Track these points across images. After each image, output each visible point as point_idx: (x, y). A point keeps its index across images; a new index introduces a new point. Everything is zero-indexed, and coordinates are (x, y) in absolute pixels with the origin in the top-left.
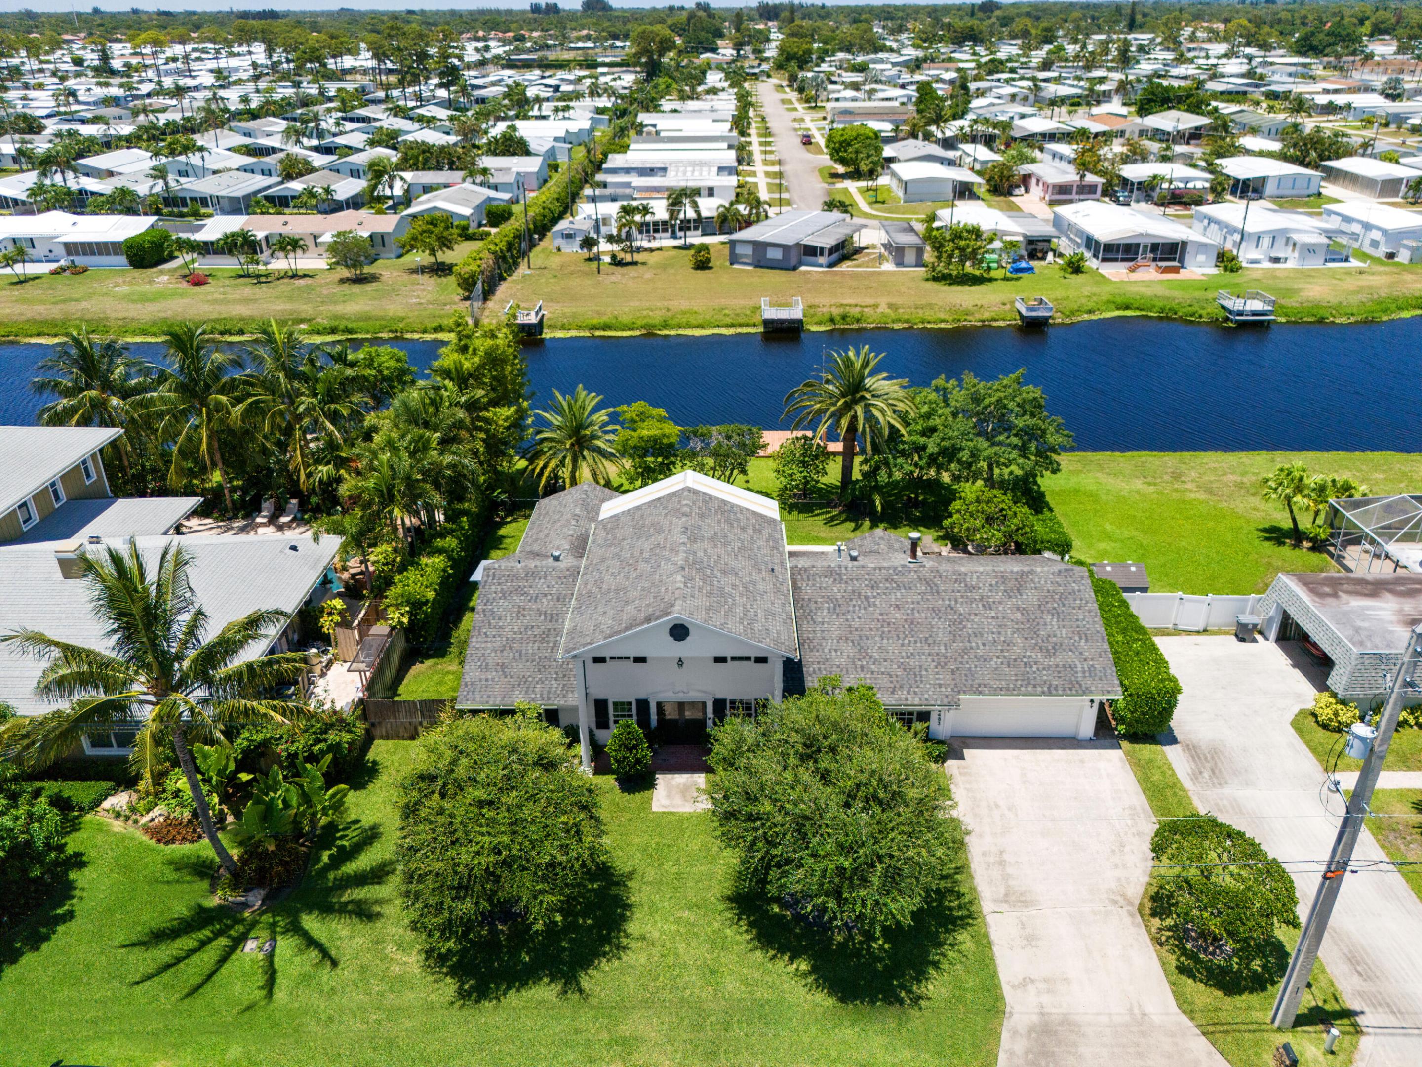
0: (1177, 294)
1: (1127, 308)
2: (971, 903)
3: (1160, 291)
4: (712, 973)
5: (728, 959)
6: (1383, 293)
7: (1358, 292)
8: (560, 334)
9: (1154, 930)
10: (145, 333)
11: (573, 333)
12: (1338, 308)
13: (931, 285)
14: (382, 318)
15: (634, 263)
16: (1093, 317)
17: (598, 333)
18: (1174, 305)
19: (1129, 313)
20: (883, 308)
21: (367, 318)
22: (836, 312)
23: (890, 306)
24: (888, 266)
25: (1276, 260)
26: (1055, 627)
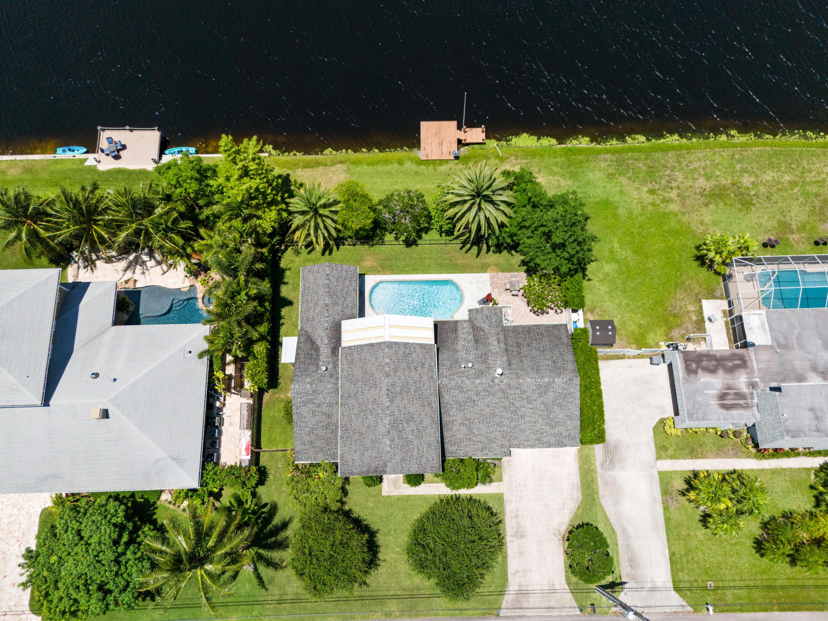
2: (503, 538)
9: (566, 547)
26: (559, 414)
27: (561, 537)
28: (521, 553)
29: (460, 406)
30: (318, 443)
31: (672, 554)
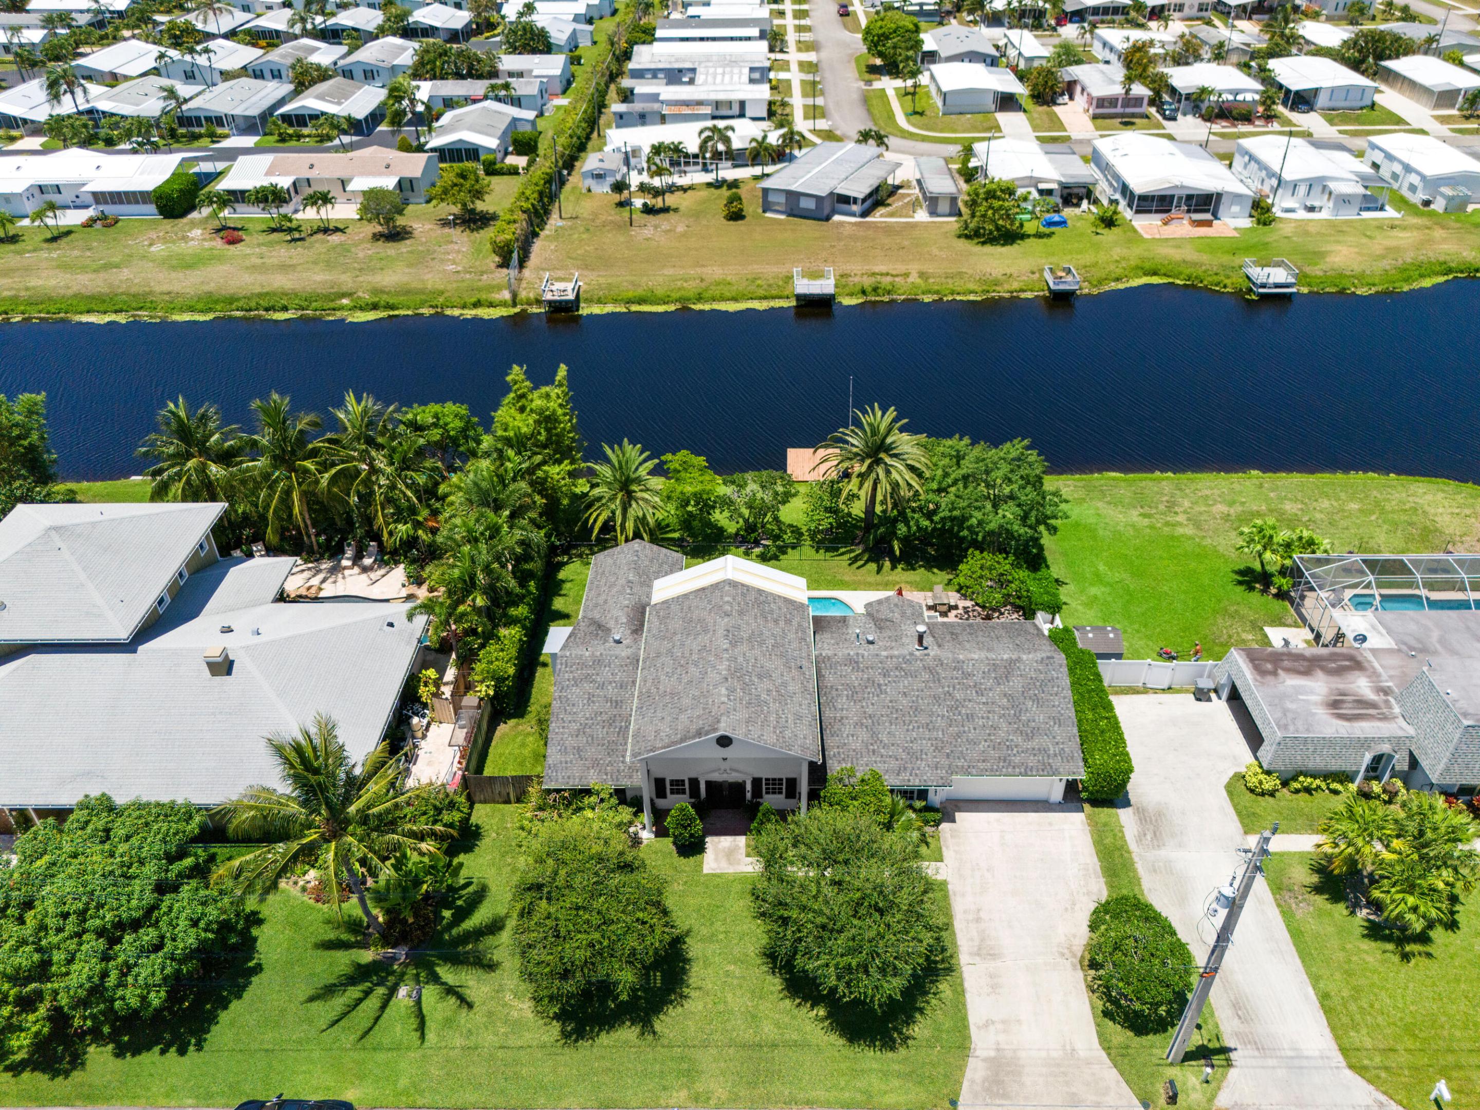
0: (1205, 258)
1: (1155, 273)
2: (951, 956)
3: (1189, 254)
4: (753, 1018)
5: (765, 1006)
6: (1409, 257)
7: (1383, 257)
8: (597, 310)
9: (1089, 979)
10: (191, 309)
11: (609, 308)
12: (1360, 277)
13: (963, 244)
14: (422, 292)
15: (665, 210)
16: (1121, 286)
17: (635, 308)
18: (1200, 272)
19: (1155, 280)
20: (914, 278)
21: (408, 292)
22: (868, 282)
23: (922, 275)
24: (922, 216)
25: (1311, 209)
27: (1076, 961)
28: (995, 987)
29: (854, 694)
30: (590, 753)
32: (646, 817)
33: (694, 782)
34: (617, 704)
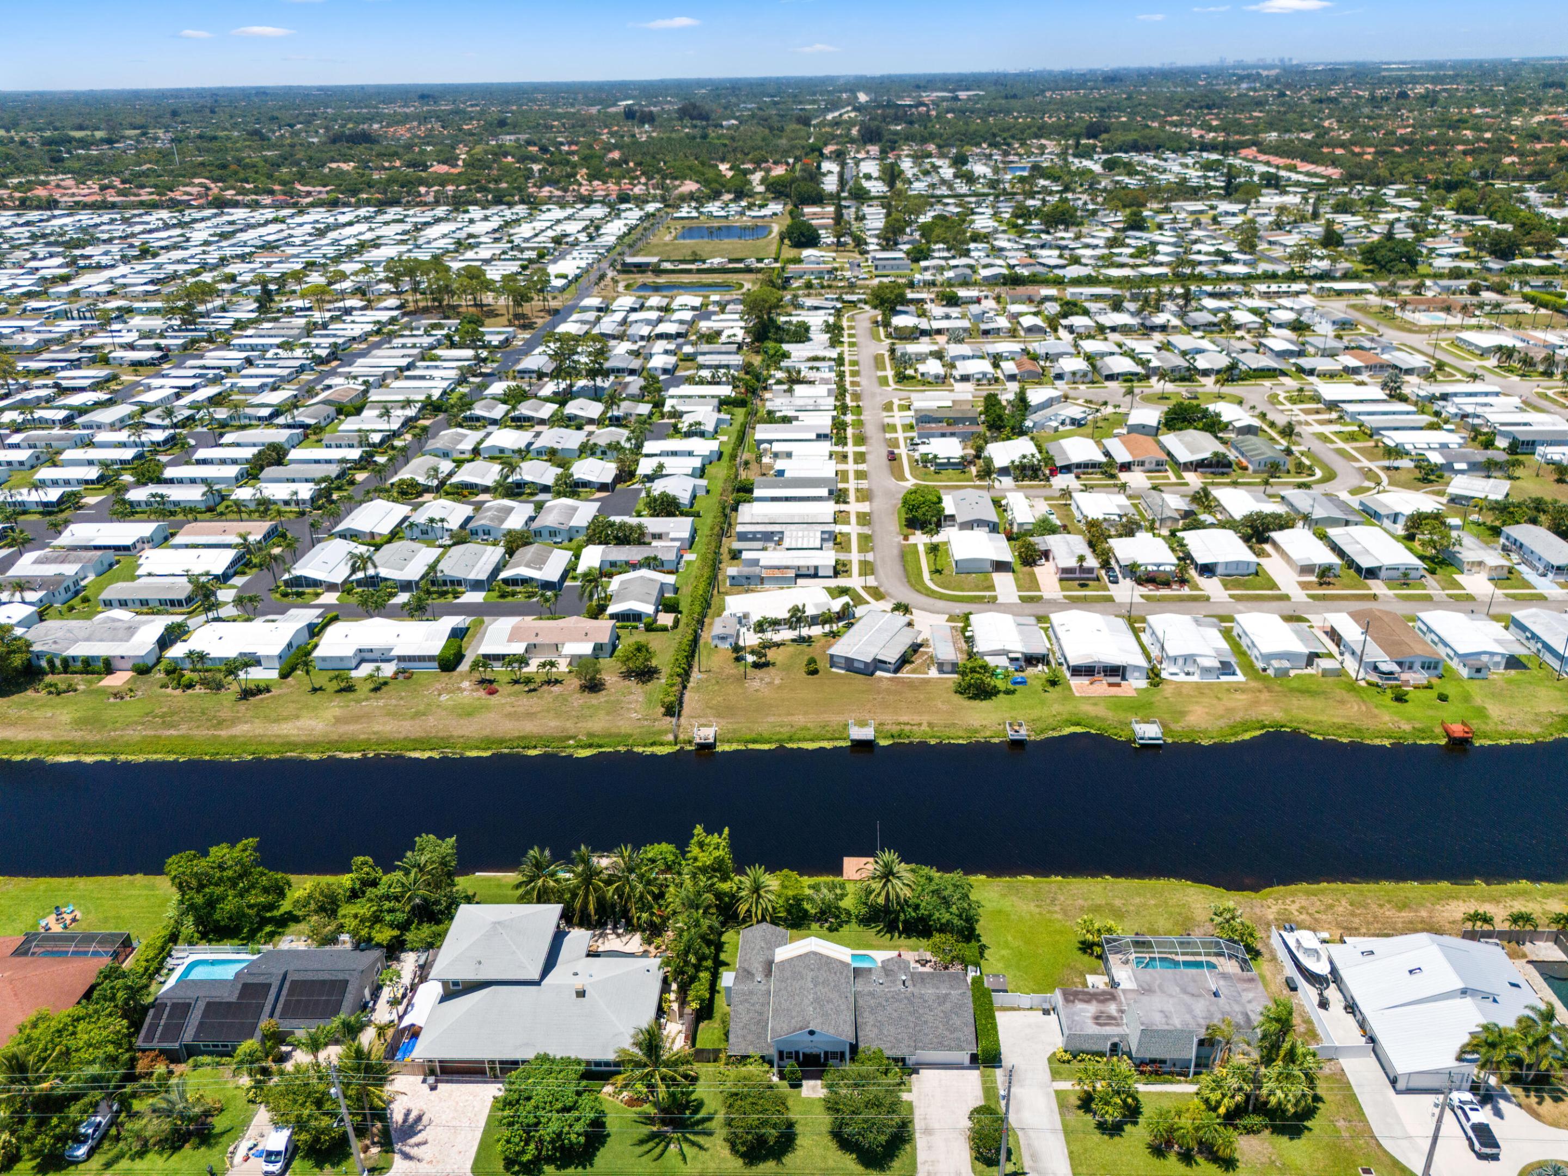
0: (1110, 715)
1: (1078, 724)
2: (912, 1134)
3: (1100, 711)
6: (1239, 716)
7: (1222, 717)
8: (727, 748)
9: (971, 1144)
10: (477, 748)
11: (735, 747)
12: (1205, 732)
13: (958, 699)
14: (618, 735)
15: (766, 664)
16: (1055, 734)
17: (751, 746)
18: (1105, 726)
19: (1078, 730)
20: (925, 727)
21: (610, 735)
22: (895, 729)
23: (930, 725)
24: (933, 673)
25: (1188, 674)
26: (956, 1020)
28: (930, 1148)
29: (873, 1011)
30: (750, 1037)
31: (1071, 1153)
32: (775, 1070)
33: (797, 1053)
34: (761, 1014)
